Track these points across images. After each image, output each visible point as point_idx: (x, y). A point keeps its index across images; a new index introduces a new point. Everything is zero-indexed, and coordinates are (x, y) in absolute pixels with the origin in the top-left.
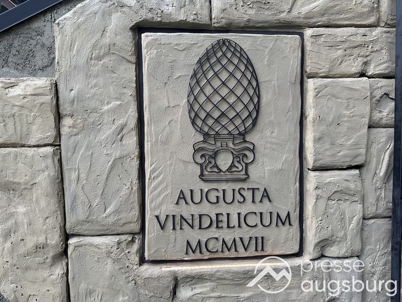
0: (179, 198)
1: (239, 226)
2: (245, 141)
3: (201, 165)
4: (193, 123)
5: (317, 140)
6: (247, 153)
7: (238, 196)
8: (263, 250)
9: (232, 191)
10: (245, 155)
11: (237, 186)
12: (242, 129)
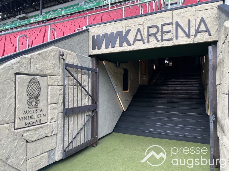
0: (24, 113)
1: (36, 118)
2: (38, 99)
4: (28, 95)
5: (51, 98)
6: (38, 101)
7: (36, 111)
8: (40, 122)
10: (38, 102)
11: (36, 109)
12: (37, 96)
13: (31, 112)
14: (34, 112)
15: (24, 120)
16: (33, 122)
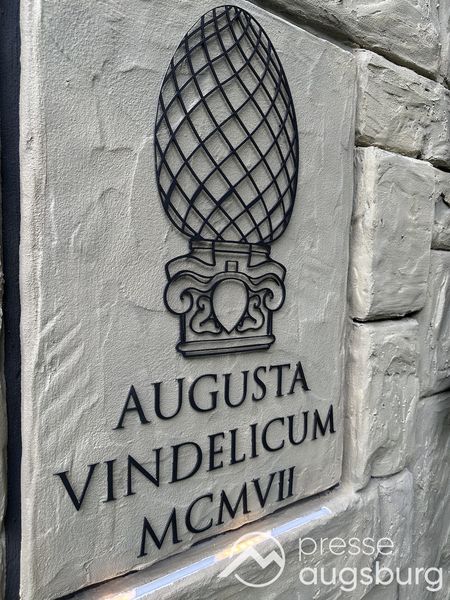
0: (126, 410)
1: (254, 455)
2: (269, 261)
3: (182, 317)
5: (377, 265)
7: (253, 387)
9: (242, 375)
10: (269, 292)
12: (265, 233)
13: (204, 402)
14: (236, 396)
15: (130, 493)
16: (224, 498)
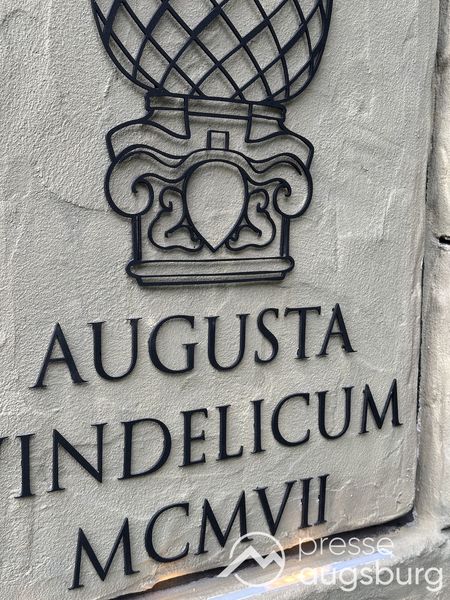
0: (49, 361)
1: (258, 449)
2: (284, 133)
3: (136, 221)
7: (255, 339)
8: (321, 520)
9: (238, 321)
10: (284, 187)
11: (255, 302)
14: (227, 354)
15: (57, 488)
16: (208, 513)
